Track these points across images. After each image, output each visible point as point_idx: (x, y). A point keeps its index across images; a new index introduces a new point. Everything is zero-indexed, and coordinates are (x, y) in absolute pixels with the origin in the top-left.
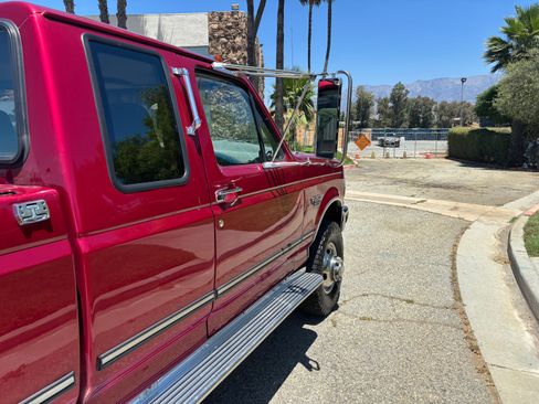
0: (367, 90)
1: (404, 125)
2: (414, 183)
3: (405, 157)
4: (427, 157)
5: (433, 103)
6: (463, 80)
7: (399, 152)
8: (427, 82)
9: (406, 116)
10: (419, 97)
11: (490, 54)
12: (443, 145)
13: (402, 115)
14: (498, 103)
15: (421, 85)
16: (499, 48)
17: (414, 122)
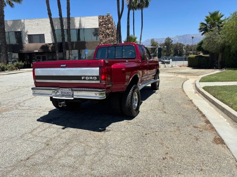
0: (155, 41)
1: (171, 55)
2: (175, 73)
3: (172, 67)
4: (181, 67)
5: (183, 45)
6: (193, 38)
7: (170, 65)
8: (180, 36)
9: (172, 51)
10: (177, 43)
11: (200, 29)
12: (186, 63)
13: (171, 51)
14: (203, 46)
15: (178, 38)
16: (204, 27)
17: (176, 53)
